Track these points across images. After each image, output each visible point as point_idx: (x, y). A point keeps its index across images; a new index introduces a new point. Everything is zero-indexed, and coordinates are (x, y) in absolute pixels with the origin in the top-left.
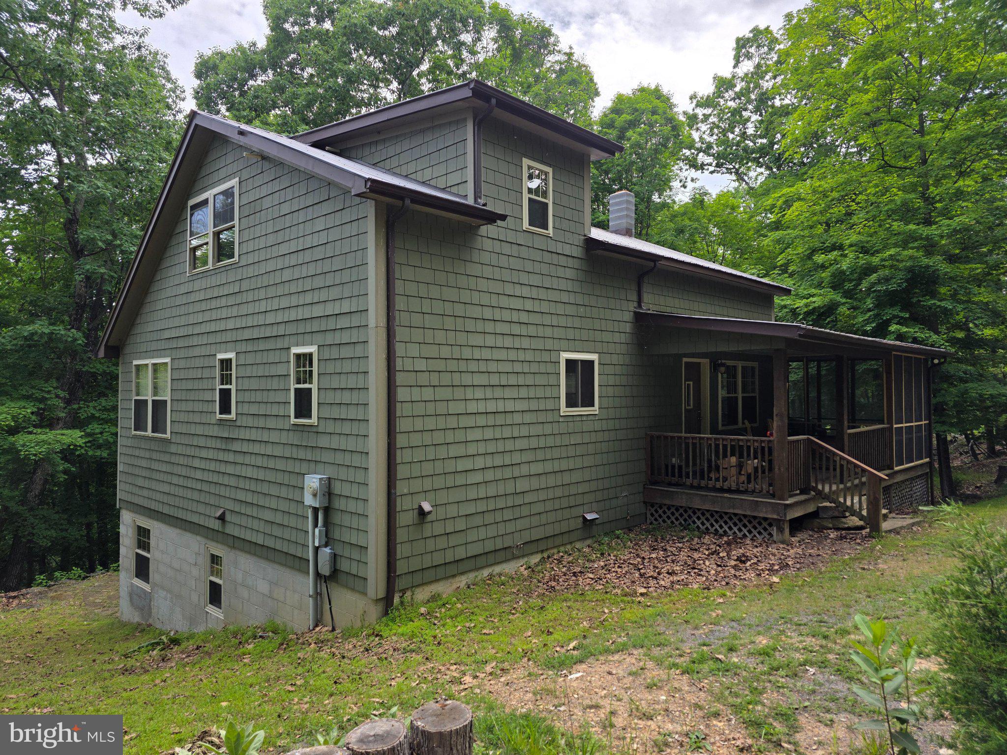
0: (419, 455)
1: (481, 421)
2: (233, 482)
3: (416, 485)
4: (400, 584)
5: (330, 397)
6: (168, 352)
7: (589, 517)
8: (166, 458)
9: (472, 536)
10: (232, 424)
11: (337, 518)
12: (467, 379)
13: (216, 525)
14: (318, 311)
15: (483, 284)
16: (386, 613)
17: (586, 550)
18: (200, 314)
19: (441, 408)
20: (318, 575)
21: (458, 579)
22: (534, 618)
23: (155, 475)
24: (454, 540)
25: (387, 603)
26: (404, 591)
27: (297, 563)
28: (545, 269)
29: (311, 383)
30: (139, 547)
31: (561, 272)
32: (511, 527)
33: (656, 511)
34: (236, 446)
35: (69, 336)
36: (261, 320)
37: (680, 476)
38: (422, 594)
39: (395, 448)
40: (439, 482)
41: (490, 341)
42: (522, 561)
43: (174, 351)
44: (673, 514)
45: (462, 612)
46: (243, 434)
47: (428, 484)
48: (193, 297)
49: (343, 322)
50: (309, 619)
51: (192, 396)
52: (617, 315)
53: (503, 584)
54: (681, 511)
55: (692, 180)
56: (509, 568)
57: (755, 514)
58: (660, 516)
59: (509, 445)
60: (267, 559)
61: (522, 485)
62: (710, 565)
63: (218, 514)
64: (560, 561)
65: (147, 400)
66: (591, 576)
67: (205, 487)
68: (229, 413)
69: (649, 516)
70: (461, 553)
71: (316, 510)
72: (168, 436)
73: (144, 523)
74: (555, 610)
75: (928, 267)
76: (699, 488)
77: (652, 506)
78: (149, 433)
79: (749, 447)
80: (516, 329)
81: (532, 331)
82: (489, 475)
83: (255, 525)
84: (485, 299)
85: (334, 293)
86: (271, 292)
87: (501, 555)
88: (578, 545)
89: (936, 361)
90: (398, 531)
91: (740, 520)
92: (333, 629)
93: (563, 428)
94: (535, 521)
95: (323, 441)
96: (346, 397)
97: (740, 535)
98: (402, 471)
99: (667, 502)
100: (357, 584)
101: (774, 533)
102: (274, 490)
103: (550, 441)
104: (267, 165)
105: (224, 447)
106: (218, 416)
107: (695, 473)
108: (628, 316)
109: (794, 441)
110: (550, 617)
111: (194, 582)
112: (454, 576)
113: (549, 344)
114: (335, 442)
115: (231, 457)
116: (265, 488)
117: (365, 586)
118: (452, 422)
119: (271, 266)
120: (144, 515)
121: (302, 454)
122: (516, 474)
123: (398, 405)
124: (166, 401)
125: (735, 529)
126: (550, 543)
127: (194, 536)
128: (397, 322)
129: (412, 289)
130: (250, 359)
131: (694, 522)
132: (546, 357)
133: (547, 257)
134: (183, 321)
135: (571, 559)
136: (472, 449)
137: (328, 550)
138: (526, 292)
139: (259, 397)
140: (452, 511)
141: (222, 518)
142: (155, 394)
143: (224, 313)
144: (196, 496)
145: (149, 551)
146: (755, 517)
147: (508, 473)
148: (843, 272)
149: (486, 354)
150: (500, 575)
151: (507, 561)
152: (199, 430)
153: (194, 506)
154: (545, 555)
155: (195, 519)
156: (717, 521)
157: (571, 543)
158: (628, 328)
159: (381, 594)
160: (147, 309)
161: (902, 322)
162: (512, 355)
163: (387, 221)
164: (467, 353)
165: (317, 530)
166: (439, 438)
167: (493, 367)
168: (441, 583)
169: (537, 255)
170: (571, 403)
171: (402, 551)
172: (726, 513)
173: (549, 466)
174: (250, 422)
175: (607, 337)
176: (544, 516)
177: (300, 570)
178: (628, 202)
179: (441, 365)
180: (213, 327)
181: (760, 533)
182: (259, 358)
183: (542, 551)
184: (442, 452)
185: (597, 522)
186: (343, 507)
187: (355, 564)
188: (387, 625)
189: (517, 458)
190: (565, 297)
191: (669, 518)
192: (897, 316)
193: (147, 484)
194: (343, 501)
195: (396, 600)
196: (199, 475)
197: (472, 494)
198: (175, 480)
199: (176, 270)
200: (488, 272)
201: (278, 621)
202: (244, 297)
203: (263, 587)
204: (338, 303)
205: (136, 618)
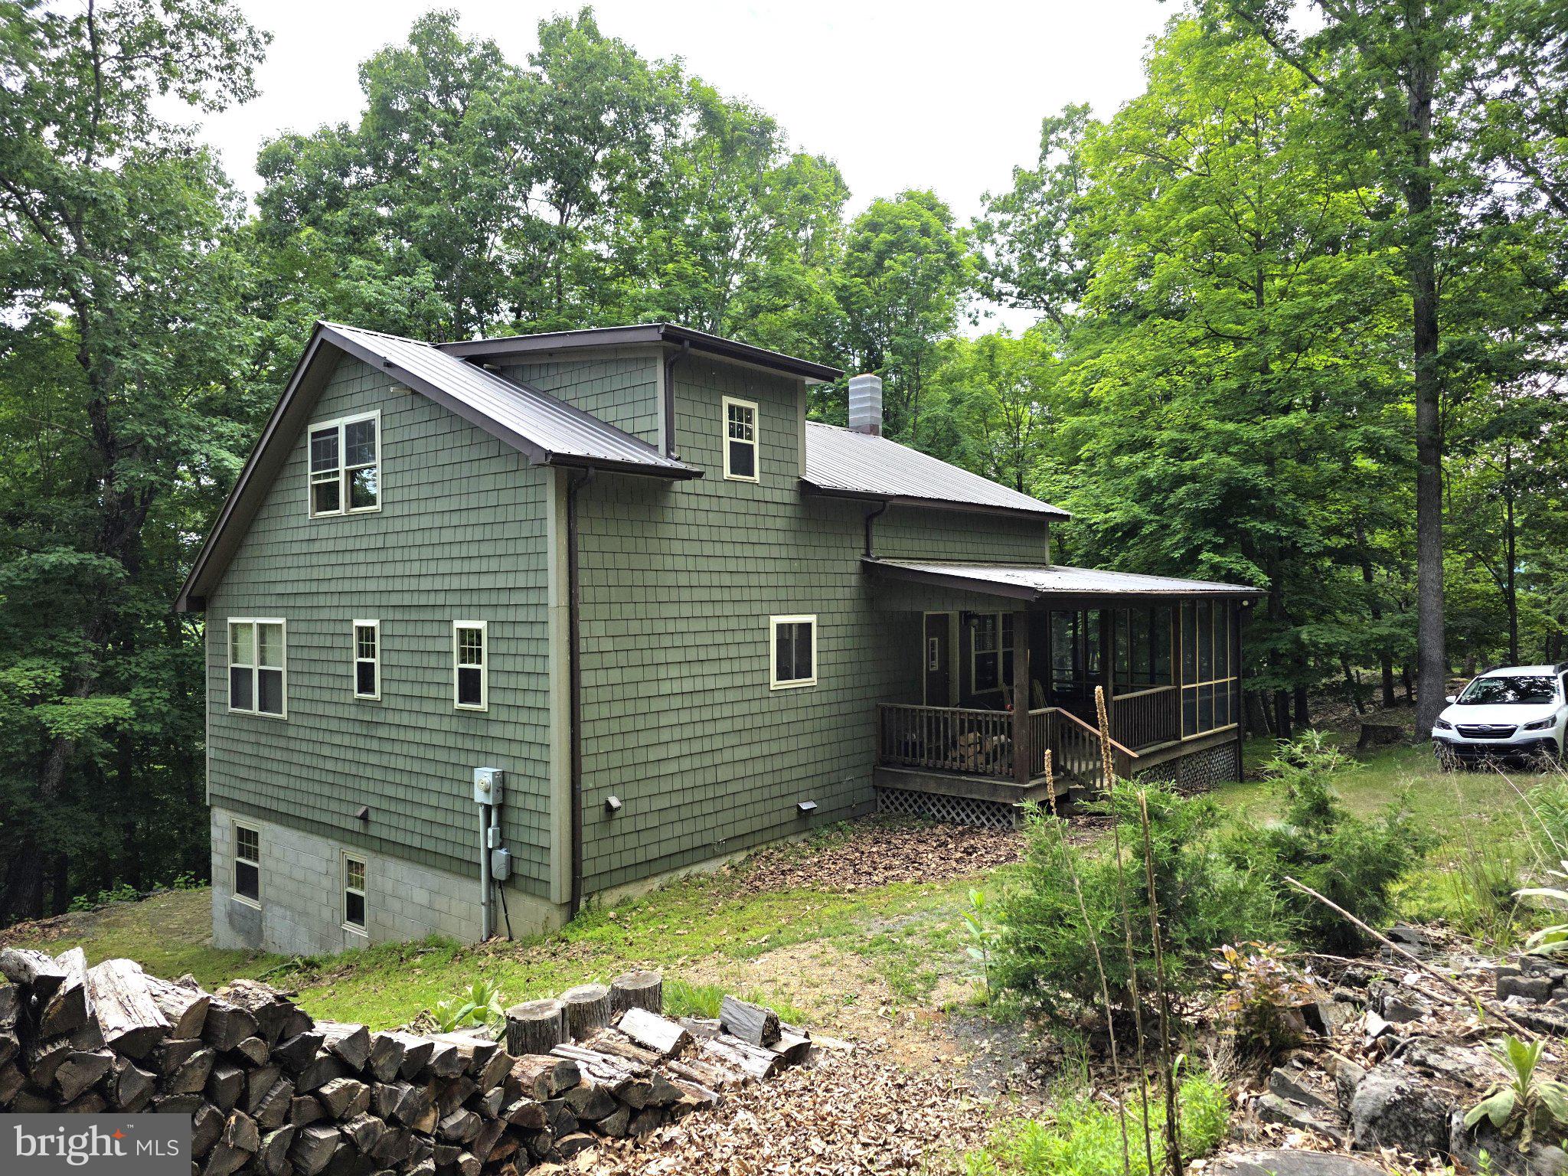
0: (606, 745)
1: (676, 703)
2: (378, 774)
3: (603, 779)
4: (586, 887)
5: (503, 680)
6: (281, 611)
7: (805, 806)
8: (283, 743)
9: (667, 832)
10: (376, 705)
11: (513, 816)
12: (660, 656)
13: (357, 826)
14: (487, 582)
15: (677, 547)
16: (571, 919)
17: (801, 845)
18: (328, 569)
19: (631, 692)
20: (491, 879)
21: (650, 881)
22: (732, 918)
23: (265, 765)
24: (645, 838)
25: (571, 909)
26: (590, 895)
27: (465, 868)
28: (751, 521)
29: (479, 662)
30: (241, 854)
31: (770, 523)
32: (710, 822)
33: (888, 797)
34: (382, 732)
35: (104, 567)
36: (414, 584)
37: (914, 755)
38: (610, 898)
39: (580, 739)
40: (628, 774)
41: (686, 610)
42: (724, 860)
43: (290, 611)
44: (906, 800)
45: (654, 915)
46: (391, 718)
47: (616, 777)
48: (317, 547)
49: (518, 598)
50: (480, 931)
51: (318, 668)
52: (840, 567)
53: (702, 886)
54: (915, 796)
55: (986, 315)
56: (710, 868)
57: (993, 799)
58: (892, 803)
59: (709, 729)
60: (426, 864)
61: (724, 774)
62: (931, 859)
63: (360, 813)
64: (768, 859)
65: (251, 670)
66: (801, 873)
67: (340, 781)
68: (372, 691)
69: (879, 802)
70: (654, 852)
71: (488, 809)
72: (284, 715)
73: (248, 823)
74: (754, 909)
75: (1245, 480)
76: (935, 769)
77: (884, 791)
78: (255, 710)
79: (987, 723)
80: (717, 595)
81: (736, 594)
82: (686, 764)
83: (410, 825)
84: (680, 563)
85: (507, 564)
86: (426, 553)
87: (700, 854)
88: (792, 840)
89: (1246, 603)
90: (584, 829)
91: (978, 807)
92: (511, 939)
93: (773, 705)
94: (740, 813)
95: (496, 731)
96: (523, 682)
97: (978, 823)
98: (587, 764)
99: (900, 786)
100: (538, 888)
101: (1014, 820)
102: (434, 785)
103: (758, 721)
104: (418, 402)
105: (365, 732)
106: (357, 695)
107: (930, 751)
108: (854, 567)
109: (1037, 716)
110: (749, 916)
111: (324, 895)
112: (645, 878)
113: (756, 609)
114: (509, 732)
115: (375, 745)
116: (422, 783)
117: (548, 890)
118: (643, 706)
119: (426, 521)
120: (249, 815)
121: (468, 744)
122: (718, 761)
123: (582, 691)
124: (280, 673)
125: (973, 817)
126: (758, 838)
127: (324, 840)
128: (581, 600)
129: (596, 560)
130: (399, 629)
131: (929, 810)
132: (753, 623)
133: (753, 508)
134: (303, 574)
135: (781, 855)
136: (665, 736)
137: (503, 852)
138: (728, 550)
139: (412, 675)
140: (644, 806)
141: (364, 817)
142: (263, 662)
143: (362, 571)
144: (326, 791)
145: (256, 860)
146: (993, 803)
147: (707, 761)
148: (1148, 481)
149: (682, 626)
150: (698, 876)
151: (706, 860)
152: (330, 711)
153: (324, 803)
154: (752, 852)
155: (326, 818)
156: (953, 808)
157: (783, 837)
158: (854, 580)
159: (566, 898)
160: (248, 552)
161: (1216, 549)
162: (713, 625)
163: (569, 490)
164: (659, 627)
165: (490, 831)
166: (628, 725)
167: (689, 640)
168: (632, 886)
169: (741, 507)
170: (783, 675)
171: (588, 851)
172: (963, 799)
173: (756, 751)
174: (400, 703)
175: (827, 593)
176: (750, 808)
177: (468, 876)
178: (873, 390)
179: (629, 643)
180: (347, 586)
181: (999, 821)
182: (411, 630)
183: (748, 848)
184: (631, 741)
185: (815, 812)
186: (519, 805)
187: (535, 867)
188: (573, 931)
189: (718, 743)
190: (775, 552)
191: (901, 805)
192: (1210, 542)
193: (252, 774)
194: (521, 798)
195: (582, 905)
196: (330, 765)
197: (666, 787)
198: (295, 771)
199: (294, 509)
200: (683, 532)
201: (443, 935)
202: (390, 555)
203: (421, 896)
204: (511, 576)
205: (239, 943)
